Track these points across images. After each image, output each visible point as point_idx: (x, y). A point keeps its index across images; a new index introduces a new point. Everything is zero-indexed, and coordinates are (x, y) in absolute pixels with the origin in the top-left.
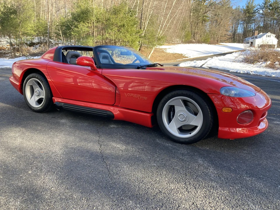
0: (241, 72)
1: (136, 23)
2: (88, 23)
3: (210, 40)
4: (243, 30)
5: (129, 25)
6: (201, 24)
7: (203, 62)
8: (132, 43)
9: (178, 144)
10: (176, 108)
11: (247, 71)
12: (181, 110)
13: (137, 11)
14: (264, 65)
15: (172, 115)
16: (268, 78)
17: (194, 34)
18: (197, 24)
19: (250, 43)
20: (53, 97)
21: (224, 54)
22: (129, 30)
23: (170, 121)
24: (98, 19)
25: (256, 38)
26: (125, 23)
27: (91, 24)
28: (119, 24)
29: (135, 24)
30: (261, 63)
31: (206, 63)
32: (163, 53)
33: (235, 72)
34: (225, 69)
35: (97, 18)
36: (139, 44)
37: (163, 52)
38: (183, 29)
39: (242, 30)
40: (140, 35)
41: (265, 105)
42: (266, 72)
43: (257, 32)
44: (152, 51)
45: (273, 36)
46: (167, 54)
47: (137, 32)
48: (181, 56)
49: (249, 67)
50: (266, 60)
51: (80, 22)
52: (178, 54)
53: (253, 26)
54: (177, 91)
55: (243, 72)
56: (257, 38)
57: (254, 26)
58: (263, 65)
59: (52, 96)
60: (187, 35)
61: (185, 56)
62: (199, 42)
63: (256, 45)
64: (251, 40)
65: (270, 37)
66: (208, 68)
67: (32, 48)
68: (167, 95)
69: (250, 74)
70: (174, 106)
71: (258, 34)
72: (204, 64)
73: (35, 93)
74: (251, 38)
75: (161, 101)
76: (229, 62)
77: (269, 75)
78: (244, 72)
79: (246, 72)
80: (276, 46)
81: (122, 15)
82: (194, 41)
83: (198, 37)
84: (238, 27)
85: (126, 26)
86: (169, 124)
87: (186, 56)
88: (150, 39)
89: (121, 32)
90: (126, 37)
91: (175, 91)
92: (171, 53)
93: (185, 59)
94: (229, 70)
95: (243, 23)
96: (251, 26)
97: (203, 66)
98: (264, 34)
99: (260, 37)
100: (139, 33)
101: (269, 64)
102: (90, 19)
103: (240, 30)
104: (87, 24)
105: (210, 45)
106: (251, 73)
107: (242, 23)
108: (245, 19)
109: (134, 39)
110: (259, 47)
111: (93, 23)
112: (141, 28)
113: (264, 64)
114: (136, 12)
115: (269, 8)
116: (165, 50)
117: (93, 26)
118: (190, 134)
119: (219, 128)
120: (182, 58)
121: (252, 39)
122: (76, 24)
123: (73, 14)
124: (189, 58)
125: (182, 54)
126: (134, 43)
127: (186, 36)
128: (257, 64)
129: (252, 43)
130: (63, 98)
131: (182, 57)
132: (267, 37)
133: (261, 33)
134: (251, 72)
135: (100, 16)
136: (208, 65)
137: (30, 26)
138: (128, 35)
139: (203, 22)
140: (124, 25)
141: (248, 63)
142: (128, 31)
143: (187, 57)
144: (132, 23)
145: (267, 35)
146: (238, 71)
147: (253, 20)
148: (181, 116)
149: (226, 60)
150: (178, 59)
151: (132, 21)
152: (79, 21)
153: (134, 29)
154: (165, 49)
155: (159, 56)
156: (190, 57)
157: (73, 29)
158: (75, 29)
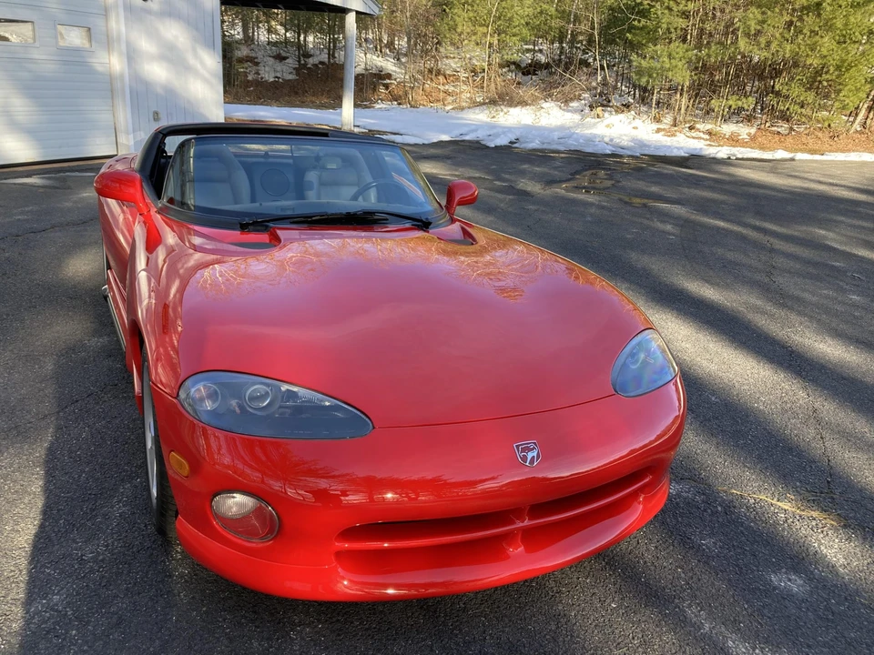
157: (634, 20)
158: (639, 21)
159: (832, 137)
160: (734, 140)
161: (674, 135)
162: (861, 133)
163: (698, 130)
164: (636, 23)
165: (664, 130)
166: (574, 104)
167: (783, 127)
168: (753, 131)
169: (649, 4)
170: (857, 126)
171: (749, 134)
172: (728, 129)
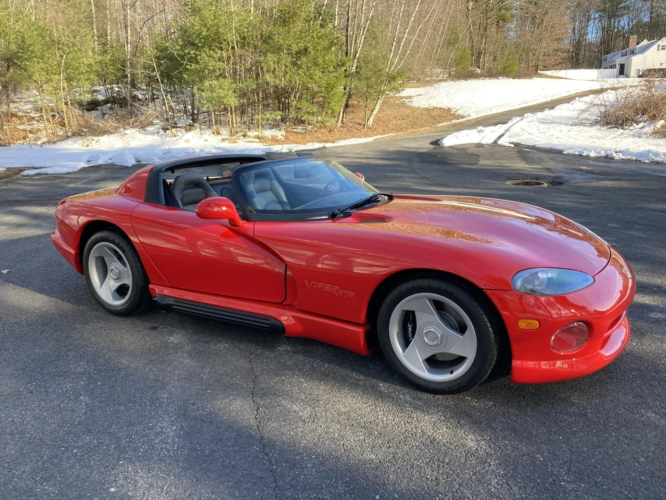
0: (592, 154)
1: (335, 41)
2: (222, 49)
3: (516, 68)
4: (600, 34)
5: (319, 48)
6: (493, 30)
7: (500, 129)
8: (328, 92)
9: (425, 396)
10: (418, 315)
11: (606, 151)
12: (428, 322)
13: (337, 13)
14: (649, 129)
15: (410, 329)
16: (656, 167)
17: (480, 53)
18: (485, 29)
19: (618, 67)
20: (150, 283)
21: (552, 105)
22: (320, 61)
23: (406, 342)
24: (244, 38)
25: (633, 53)
26: (309, 45)
27: (228, 50)
28: (295, 48)
29: (332, 46)
30: (641, 125)
31: (508, 132)
32: (405, 107)
33: (577, 153)
34: (553, 147)
35: (240, 36)
36: (345, 93)
37: (403, 105)
38: (451, 43)
39: (597, 33)
40: (346, 70)
41: (619, 295)
42: (652, 153)
43: (634, 38)
44: (377, 108)
46: (414, 110)
47: (338, 65)
48: (447, 114)
49: (613, 136)
50: (653, 118)
51: (202, 47)
52: (440, 108)
53: (624, 22)
54: (418, 281)
55: (597, 153)
56: (636, 54)
57: (626, 23)
58: (645, 130)
59: (147, 282)
60: (461, 58)
61: (457, 113)
62: (491, 74)
63: (632, 74)
64: (619, 60)
66: (513, 146)
67: (94, 113)
68: (397, 288)
69: (613, 159)
70: (413, 313)
71: (638, 43)
72: (502, 135)
73: (110, 275)
74: (620, 54)
75: (386, 300)
76: (563, 127)
77: (660, 160)
78: (599, 153)
79: (603, 154)
81: (299, 25)
82: (479, 71)
83: (486, 60)
84: (587, 26)
85: (313, 52)
86: (404, 350)
87: (460, 112)
88: (370, 78)
89: (300, 67)
90: (311, 78)
91: (414, 281)
92: (422, 107)
93: (457, 121)
94: (563, 149)
95: (600, 16)
96: (619, 22)
97: (500, 142)
98: (653, 44)
99: (644, 50)
100: (343, 65)
101: (662, 127)
102: (225, 40)
103: (593, 35)
104: (219, 51)
105: (517, 81)
106: (615, 155)
107: (597, 16)
108: (605, 7)
109: (333, 82)
110: (639, 77)
111: (233, 48)
112: (347, 55)
113: (650, 126)
114: (333, 15)
116: (409, 100)
117: (233, 55)
118: (452, 373)
119: (513, 361)
120: (451, 120)
121: (622, 56)
122: (192, 52)
123: (184, 30)
124: (468, 118)
125: (449, 109)
126: (332, 92)
127: (459, 61)
128: (631, 128)
129: (622, 66)
130: (172, 287)
131: (451, 117)
132: (658, 50)
133: (645, 42)
134: (616, 152)
135: (248, 32)
136: (511, 137)
137: (86, 62)
138: (318, 74)
139: (501, 22)
140: (306, 50)
141: (610, 126)
142: (316, 64)
143: (463, 117)
144: (325, 43)
145: (659, 45)
146: (585, 152)
147: (624, 7)
148: (430, 335)
149: (555, 121)
150: (440, 123)
151: (324, 37)
152: (199, 45)
153: (333, 56)
154: (407, 98)
155: (395, 117)
156: (469, 116)
157: (187, 65)
158: (191, 66)
159: (330, 131)
160: (275, 140)
161: (235, 142)
162: (343, 127)
163: (249, 136)
164: (188, 67)
165: (227, 139)
166: (151, 129)
167: (300, 129)
168: (284, 133)
169: (194, 53)
170: (339, 124)
171: (282, 135)
172: (268, 133)
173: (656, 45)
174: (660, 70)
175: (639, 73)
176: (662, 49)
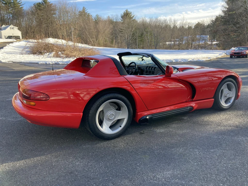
10: (224, 90)
30: (48, 54)
45: (16, 28)
56: (2, 30)
58: (50, 55)
63: (3, 37)
65: (14, 29)
71: (1, 26)
80: (21, 38)
99: (5, 29)
101: (55, 54)
110: (7, 38)
115: (3, 2)
128: (45, 55)
132: (11, 29)
133: (4, 26)
145: (10, 27)
173: (9, 27)
174: (14, 36)
175: (5, 37)
176: (12, 29)
